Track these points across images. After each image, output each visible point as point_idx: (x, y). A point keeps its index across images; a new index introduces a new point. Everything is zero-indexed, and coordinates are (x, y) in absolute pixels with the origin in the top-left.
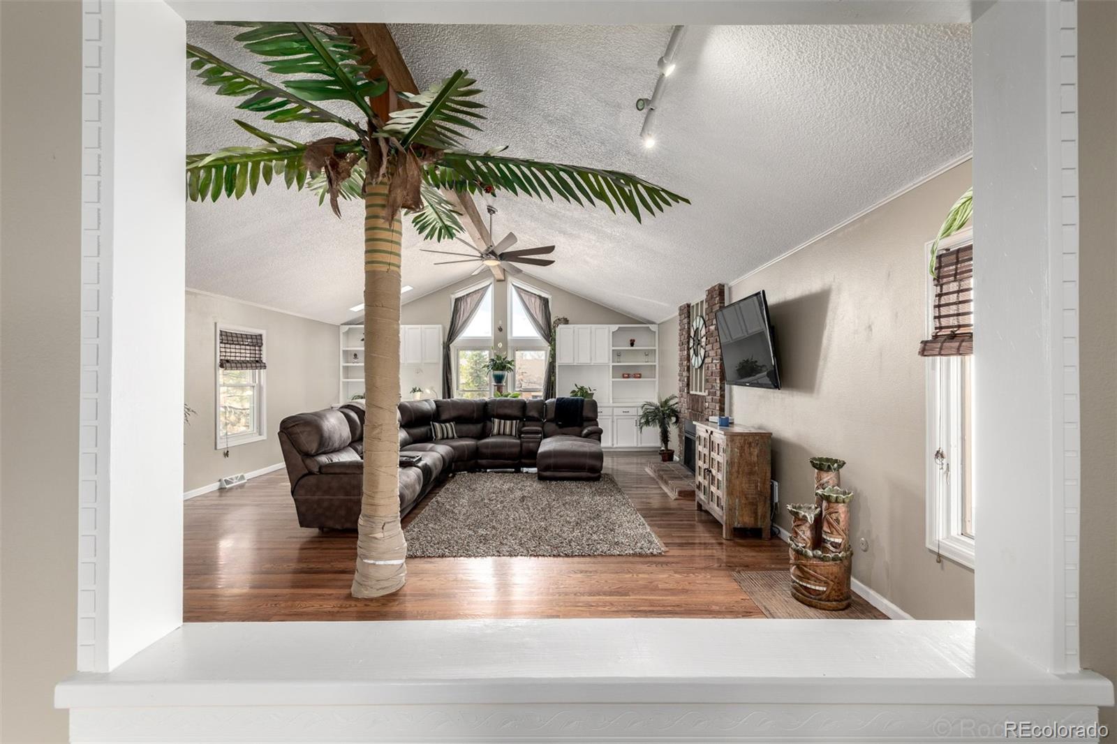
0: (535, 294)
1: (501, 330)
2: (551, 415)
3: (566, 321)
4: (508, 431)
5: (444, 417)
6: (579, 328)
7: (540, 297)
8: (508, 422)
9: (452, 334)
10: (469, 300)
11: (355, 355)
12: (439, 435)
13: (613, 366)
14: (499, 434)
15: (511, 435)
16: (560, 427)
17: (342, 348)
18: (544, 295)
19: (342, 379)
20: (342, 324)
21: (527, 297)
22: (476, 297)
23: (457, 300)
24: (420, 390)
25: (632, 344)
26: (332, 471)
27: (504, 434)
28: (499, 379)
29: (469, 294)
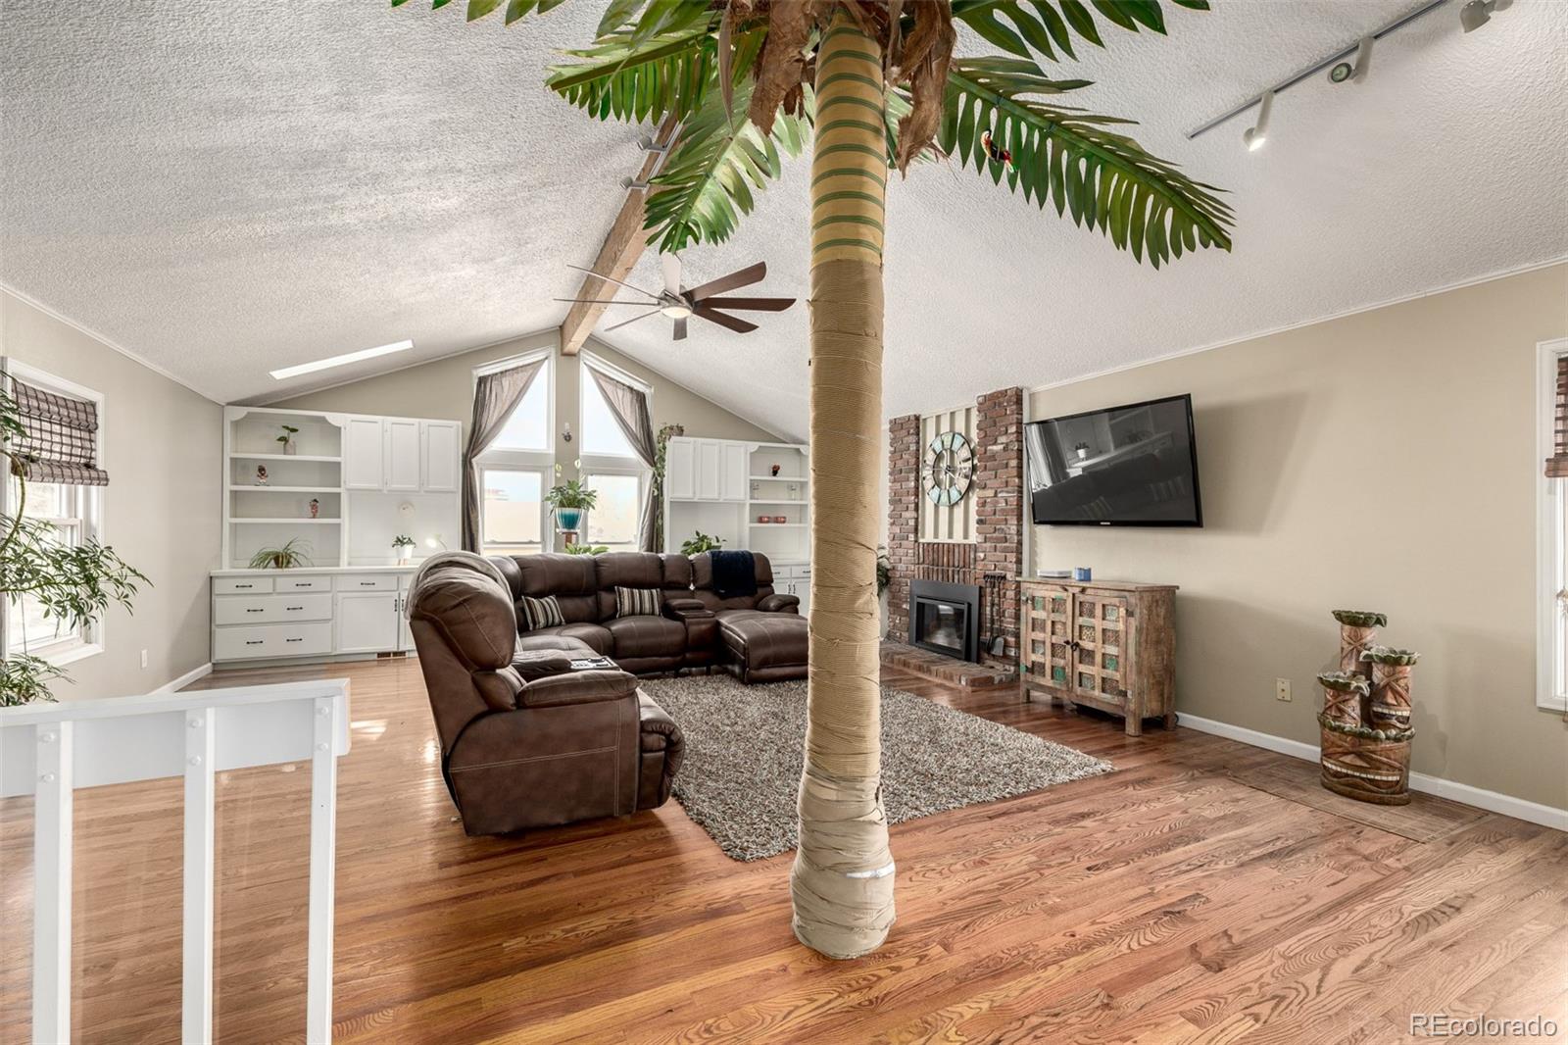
0: (624, 385)
1: (568, 438)
2: (705, 576)
3: (680, 431)
4: (647, 606)
5: (535, 587)
6: (704, 444)
7: (631, 389)
8: (646, 592)
9: (475, 441)
10: (506, 382)
11: (261, 470)
12: (542, 620)
13: (751, 504)
14: (632, 613)
15: (653, 613)
16: (723, 597)
17: (229, 454)
18: (638, 387)
19: (228, 520)
20: (229, 404)
21: (611, 387)
22: (521, 378)
23: (482, 381)
24: (410, 542)
25: (775, 473)
26: (554, 698)
27: (641, 613)
28: (570, 522)
29: (506, 371)
